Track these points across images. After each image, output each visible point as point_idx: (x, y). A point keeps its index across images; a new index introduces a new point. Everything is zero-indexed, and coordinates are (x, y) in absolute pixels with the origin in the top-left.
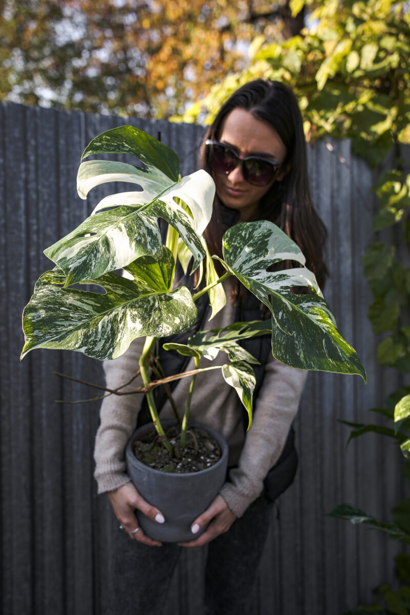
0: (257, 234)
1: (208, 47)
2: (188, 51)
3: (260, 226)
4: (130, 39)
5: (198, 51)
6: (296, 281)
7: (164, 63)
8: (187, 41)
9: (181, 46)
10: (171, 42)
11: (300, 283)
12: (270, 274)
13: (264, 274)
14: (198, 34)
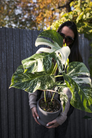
0: (78, 66)
1: (50, 14)
2: (45, 15)
3: (79, 64)
4: (32, 13)
5: (47, 15)
6: (84, 82)
7: (40, 18)
8: (45, 13)
9: (43, 14)
10: (41, 13)
11: (85, 82)
12: (78, 78)
13: (76, 78)
14: (47, 11)
